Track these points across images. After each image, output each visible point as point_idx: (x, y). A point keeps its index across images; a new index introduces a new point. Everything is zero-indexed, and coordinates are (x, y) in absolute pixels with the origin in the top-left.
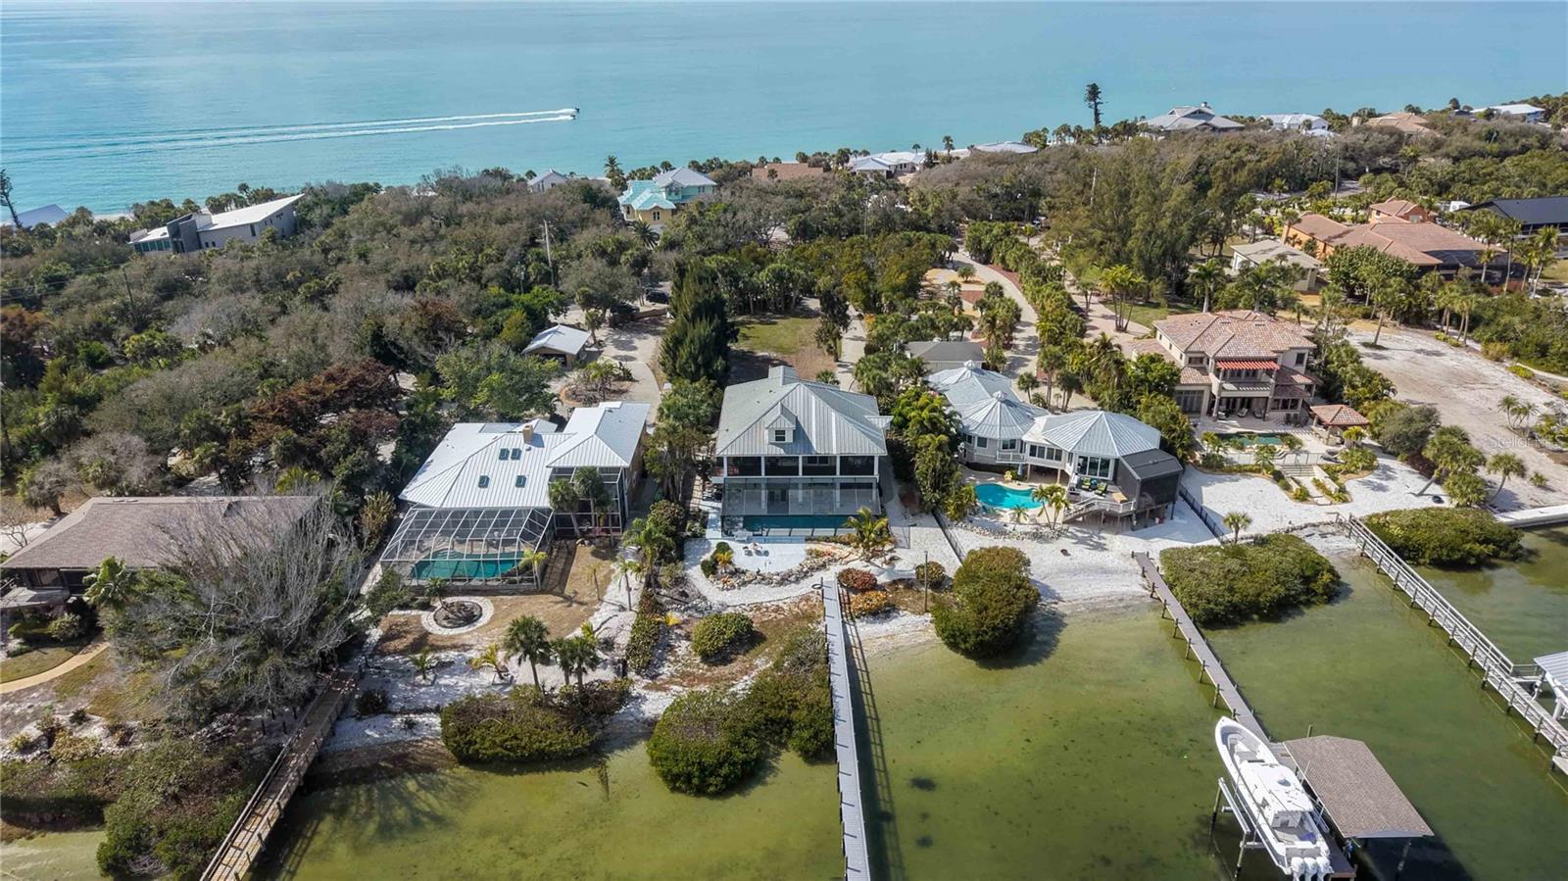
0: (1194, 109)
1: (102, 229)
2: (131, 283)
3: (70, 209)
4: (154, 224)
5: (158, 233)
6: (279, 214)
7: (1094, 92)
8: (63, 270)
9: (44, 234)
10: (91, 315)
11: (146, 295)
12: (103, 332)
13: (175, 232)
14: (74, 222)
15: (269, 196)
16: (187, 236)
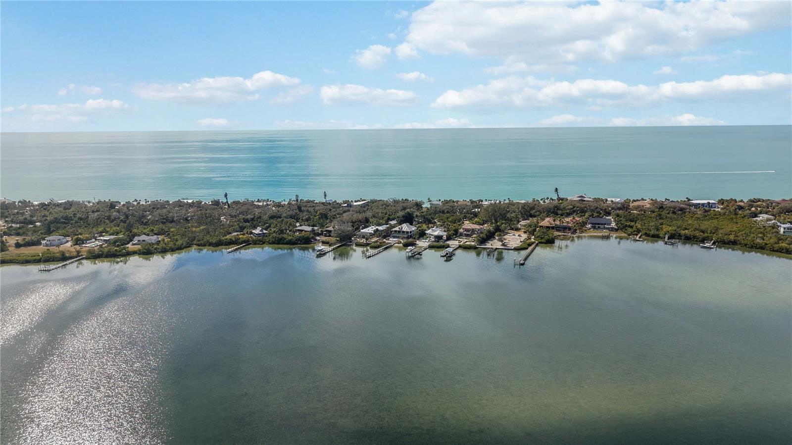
0: (581, 195)
1: (338, 204)
2: (340, 210)
3: (334, 201)
4: (345, 204)
5: (346, 205)
6: (364, 203)
7: (556, 190)
8: (331, 208)
9: (330, 204)
10: (334, 213)
11: (341, 212)
12: (335, 215)
13: (348, 205)
14: (334, 202)
15: (365, 200)
16: (349, 205)
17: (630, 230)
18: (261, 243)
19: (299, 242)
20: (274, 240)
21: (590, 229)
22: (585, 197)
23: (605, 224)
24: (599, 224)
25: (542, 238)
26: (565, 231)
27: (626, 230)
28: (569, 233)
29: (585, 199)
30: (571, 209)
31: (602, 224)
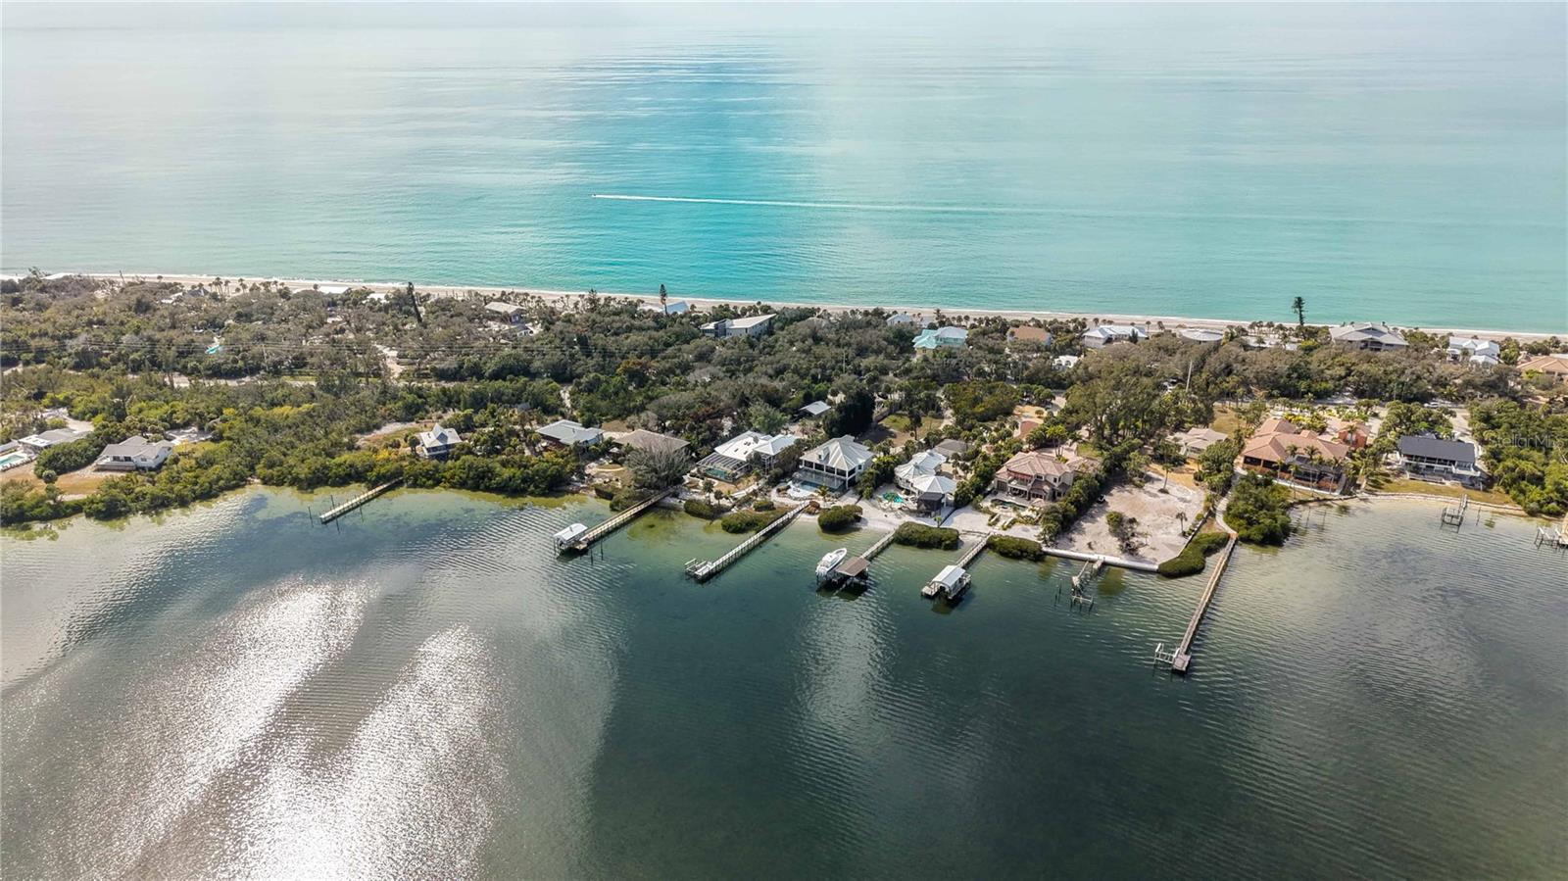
0: (1369, 321)
5: (711, 326)
6: (762, 325)
7: (1299, 303)
13: (717, 327)
16: (721, 330)
17: (1535, 493)
18: (430, 482)
19: (532, 488)
20: (464, 476)
21: (1401, 472)
22: (1383, 333)
23: (1453, 462)
24: (1431, 460)
25: (1250, 523)
26: (1322, 483)
27: (1523, 492)
28: (1334, 491)
29: (1381, 339)
30: (1341, 378)
31: (1445, 462)
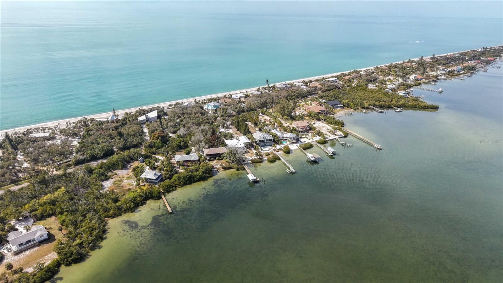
0: (284, 83)
7: (267, 81)
13: (146, 118)
20: (183, 181)
23: (338, 104)
28: (331, 115)
31: (336, 105)
